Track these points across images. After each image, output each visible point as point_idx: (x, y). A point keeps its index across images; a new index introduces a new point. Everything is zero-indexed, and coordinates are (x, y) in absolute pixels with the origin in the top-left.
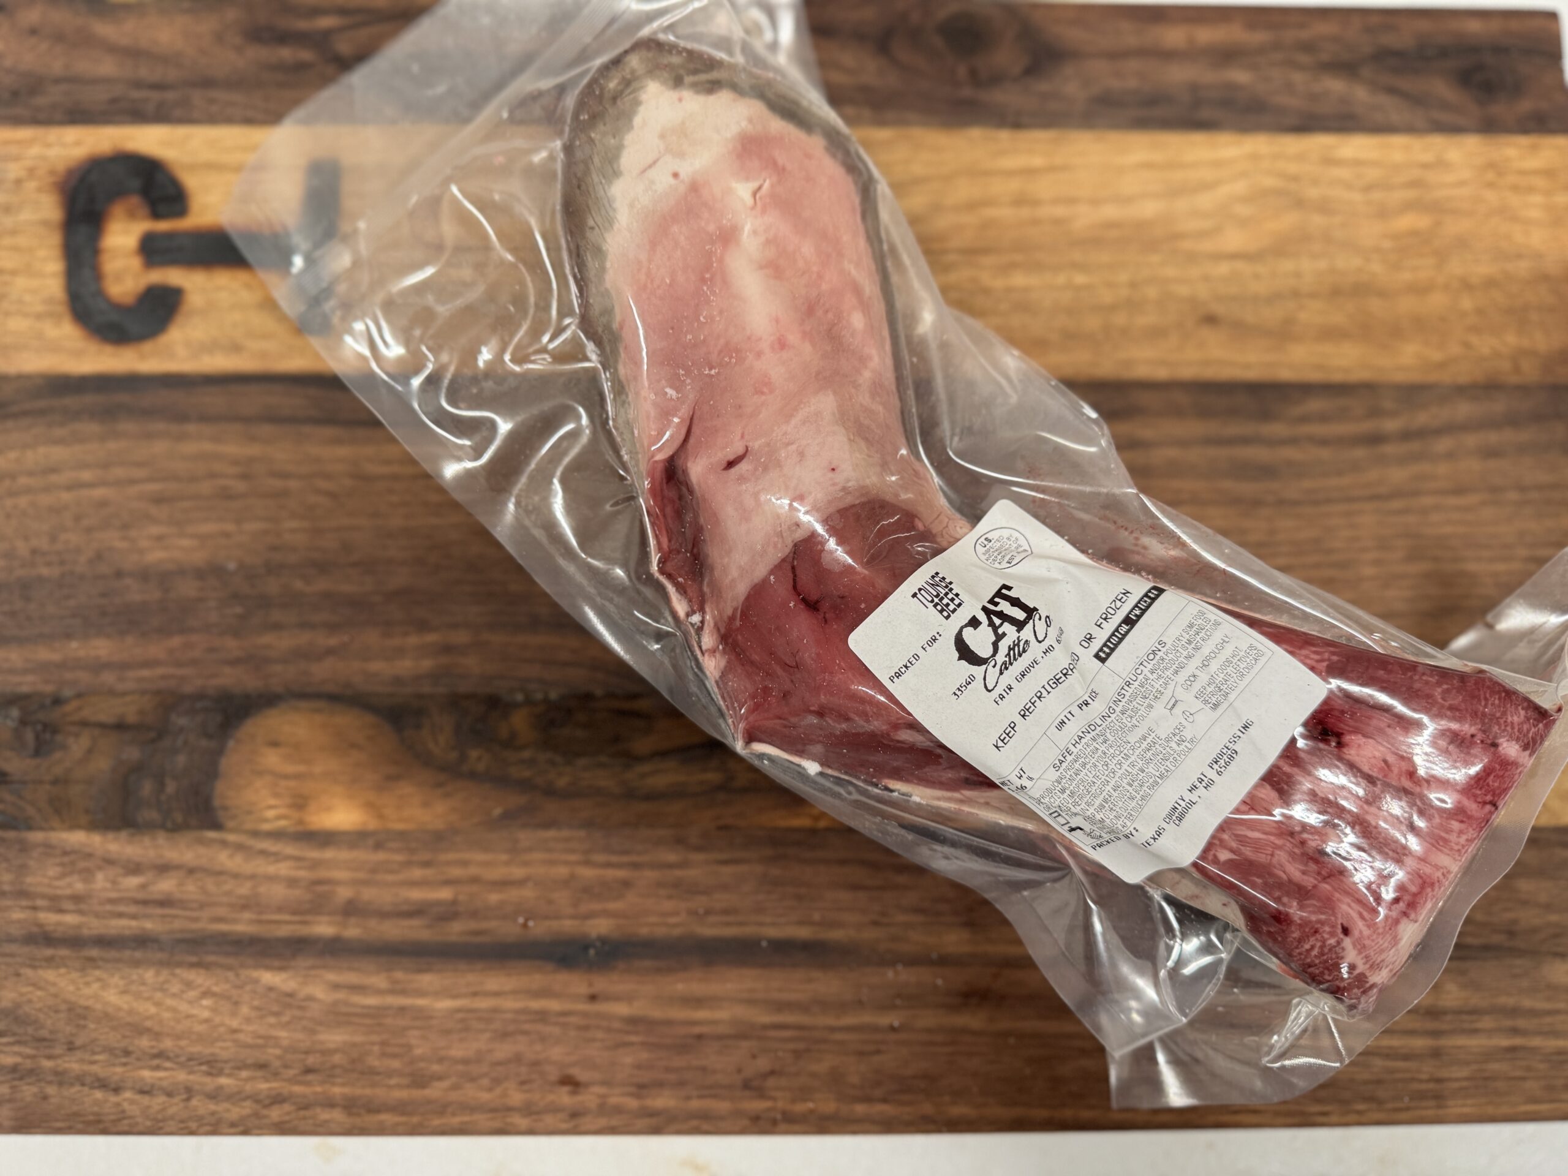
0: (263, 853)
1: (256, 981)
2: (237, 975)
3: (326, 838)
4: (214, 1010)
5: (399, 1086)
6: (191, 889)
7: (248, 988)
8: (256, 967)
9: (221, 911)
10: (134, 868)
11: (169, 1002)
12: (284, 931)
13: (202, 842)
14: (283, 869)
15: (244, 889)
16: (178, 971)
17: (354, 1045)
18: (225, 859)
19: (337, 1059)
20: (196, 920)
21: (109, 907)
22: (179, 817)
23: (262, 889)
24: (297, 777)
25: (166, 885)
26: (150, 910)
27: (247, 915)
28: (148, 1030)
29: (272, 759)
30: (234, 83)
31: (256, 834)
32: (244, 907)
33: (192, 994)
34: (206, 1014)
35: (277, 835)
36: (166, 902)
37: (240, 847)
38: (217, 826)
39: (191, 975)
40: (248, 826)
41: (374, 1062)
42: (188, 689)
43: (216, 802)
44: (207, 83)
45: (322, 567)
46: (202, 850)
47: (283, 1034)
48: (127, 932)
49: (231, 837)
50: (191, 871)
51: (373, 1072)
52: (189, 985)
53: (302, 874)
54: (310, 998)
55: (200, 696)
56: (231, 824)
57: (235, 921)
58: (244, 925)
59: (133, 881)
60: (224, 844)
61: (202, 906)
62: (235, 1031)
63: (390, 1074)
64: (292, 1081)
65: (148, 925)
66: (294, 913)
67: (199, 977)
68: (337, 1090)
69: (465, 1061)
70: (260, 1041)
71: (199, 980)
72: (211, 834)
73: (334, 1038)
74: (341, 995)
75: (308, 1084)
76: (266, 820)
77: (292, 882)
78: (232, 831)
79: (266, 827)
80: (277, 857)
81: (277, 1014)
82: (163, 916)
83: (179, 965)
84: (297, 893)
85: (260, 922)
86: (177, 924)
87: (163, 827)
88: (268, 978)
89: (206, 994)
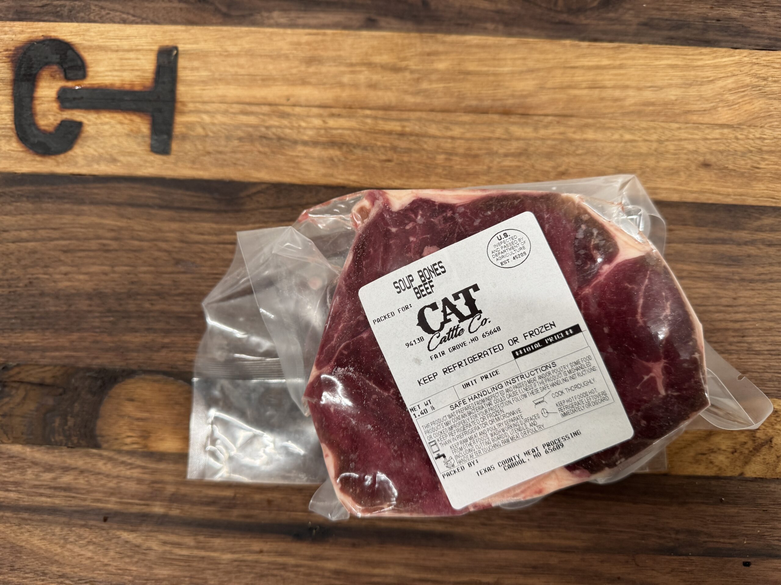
0: (124, 463)
1: (119, 537)
2: (108, 533)
3: (161, 457)
4: (94, 552)
6: (82, 482)
7: (114, 541)
8: (119, 529)
9: (98, 496)
10: (49, 468)
11: (69, 546)
12: (135, 509)
13: (88, 455)
14: (135, 473)
15: (113, 484)
16: (73, 529)
17: (174, 577)
18: (101, 466)
20: (85, 500)
21: (35, 490)
23: (123, 484)
24: (145, 420)
26: (57, 493)
27: (114, 499)
28: (57, 561)
29: (130, 409)
31: (120, 452)
32: (112, 494)
33: (82, 542)
34: (90, 554)
35: (132, 453)
36: (67, 489)
37: (110, 459)
38: (97, 446)
39: (81, 531)
40: (115, 447)
42: (81, 365)
43: (98, 432)
46: (88, 460)
47: (133, 568)
48: (44, 505)
49: (105, 453)
50: (82, 471)
52: (80, 537)
53: (146, 476)
54: (149, 549)
55: (88, 369)
56: (105, 445)
57: (107, 502)
58: (112, 504)
59: (48, 476)
60: (101, 456)
61: (88, 492)
62: (106, 565)
65: (57, 501)
66: (142, 499)
67: (86, 533)
70: (120, 572)
71: (86, 535)
72: (94, 451)
73: (163, 572)
74: (167, 548)
76: (126, 444)
77: (140, 481)
78: (106, 449)
79: (126, 448)
80: (132, 466)
81: (130, 557)
82: (66, 497)
83: (75, 525)
84: (144, 488)
86: (74, 502)
87: (66, 445)
88: (126, 535)
89: (90, 543)
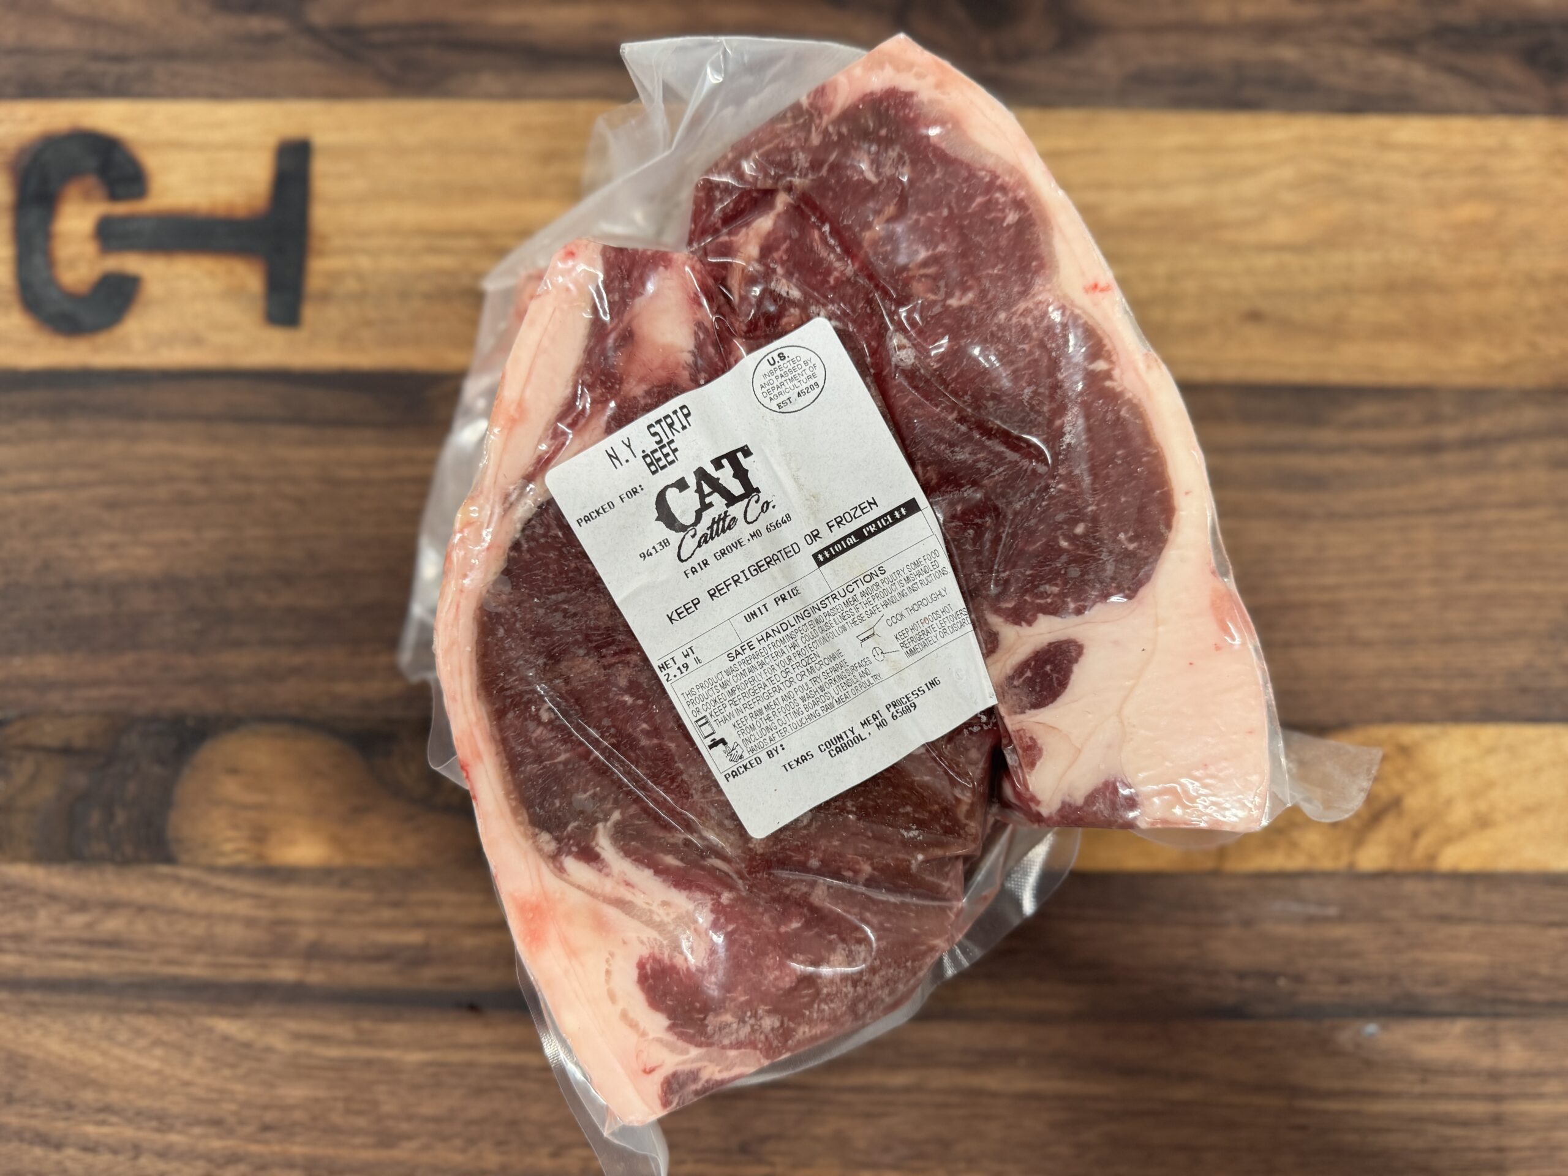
0: (220, 890)
1: (210, 1030)
2: (190, 1023)
3: (289, 875)
4: (165, 1061)
5: (364, 1146)
6: (141, 929)
7: (202, 1037)
8: (211, 1014)
9: (173, 953)
10: (80, 905)
11: (117, 1051)
12: (242, 975)
13: (153, 877)
14: (242, 907)
15: (199, 929)
16: (126, 1018)
17: (317, 1100)
18: (178, 896)
19: (298, 1115)
20: (146, 962)
21: (53, 948)
22: (128, 850)
23: (219, 930)
24: (258, 807)
25: (113, 924)
26: (95, 952)
27: (201, 958)
28: (93, 1082)
29: (231, 788)
30: (199, 55)
31: (212, 869)
32: (199, 949)
33: (142, 1043)
34: (156, 1065)
35: (235, 871)
36: (114, 942)
37: (194, 884)
38: (170, 860)
39: (141, 1022)
40: (205, 860)
41: (337, 1118)
42: (140, 710)
43: (170, 835)
44: (170, 55)
45: (287, 579)
46: (154, 887)
47: (239, 1087)
48: (72, 975)
49: (185, 873)
50: (141, 909)
51: (335, 1130)
52: (139, 1033)
53: (263, 913)
54: (269, 1049)
55: (154, 718)
56: (185, 858)
57: (188, 964)
58: (197, 969)
59: (78, 920)
60: (177, 880)
61: (153, 947)
62: (187, 1084)
63: (355, 1132)
64: (250, 1139)
65: (95, 967)
66: (253, 954)
68: (297, 1150)
69: (436, 1120)
70: (214, 1096)
71: (150, 1028)
72: (164, 869)
73: (295, 1092)
74: (302, 1046)
75: (266, 1142)
76: (222, 854)
77: (250, 922)
78: (186, 865)
79: (223, 861)
80: (235, 895)
81: (233, 1066)
82: (112, 958)
83: (128, 1011)
84: (255, 934)
85: (214, 965)
86: (127, 967)
87: (111, 860)
88: (224, 1026)
89: (158, 1042)
